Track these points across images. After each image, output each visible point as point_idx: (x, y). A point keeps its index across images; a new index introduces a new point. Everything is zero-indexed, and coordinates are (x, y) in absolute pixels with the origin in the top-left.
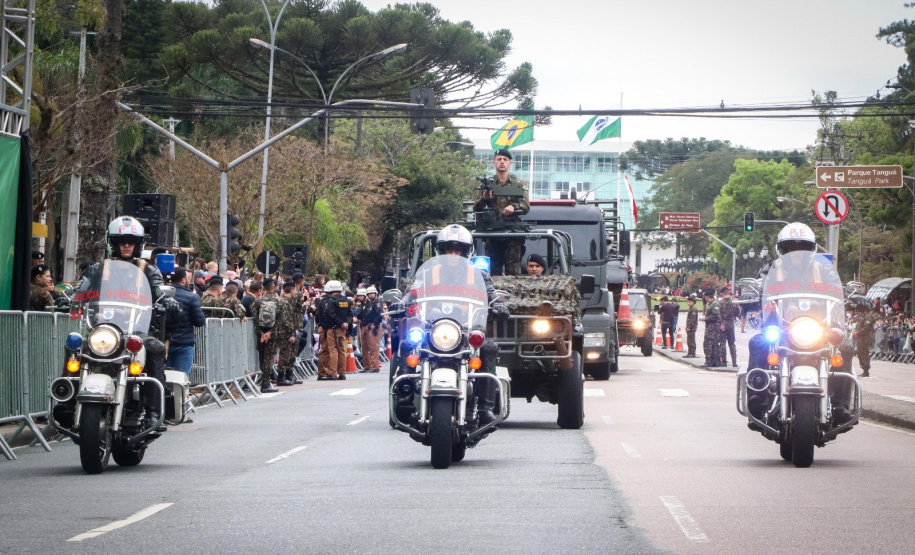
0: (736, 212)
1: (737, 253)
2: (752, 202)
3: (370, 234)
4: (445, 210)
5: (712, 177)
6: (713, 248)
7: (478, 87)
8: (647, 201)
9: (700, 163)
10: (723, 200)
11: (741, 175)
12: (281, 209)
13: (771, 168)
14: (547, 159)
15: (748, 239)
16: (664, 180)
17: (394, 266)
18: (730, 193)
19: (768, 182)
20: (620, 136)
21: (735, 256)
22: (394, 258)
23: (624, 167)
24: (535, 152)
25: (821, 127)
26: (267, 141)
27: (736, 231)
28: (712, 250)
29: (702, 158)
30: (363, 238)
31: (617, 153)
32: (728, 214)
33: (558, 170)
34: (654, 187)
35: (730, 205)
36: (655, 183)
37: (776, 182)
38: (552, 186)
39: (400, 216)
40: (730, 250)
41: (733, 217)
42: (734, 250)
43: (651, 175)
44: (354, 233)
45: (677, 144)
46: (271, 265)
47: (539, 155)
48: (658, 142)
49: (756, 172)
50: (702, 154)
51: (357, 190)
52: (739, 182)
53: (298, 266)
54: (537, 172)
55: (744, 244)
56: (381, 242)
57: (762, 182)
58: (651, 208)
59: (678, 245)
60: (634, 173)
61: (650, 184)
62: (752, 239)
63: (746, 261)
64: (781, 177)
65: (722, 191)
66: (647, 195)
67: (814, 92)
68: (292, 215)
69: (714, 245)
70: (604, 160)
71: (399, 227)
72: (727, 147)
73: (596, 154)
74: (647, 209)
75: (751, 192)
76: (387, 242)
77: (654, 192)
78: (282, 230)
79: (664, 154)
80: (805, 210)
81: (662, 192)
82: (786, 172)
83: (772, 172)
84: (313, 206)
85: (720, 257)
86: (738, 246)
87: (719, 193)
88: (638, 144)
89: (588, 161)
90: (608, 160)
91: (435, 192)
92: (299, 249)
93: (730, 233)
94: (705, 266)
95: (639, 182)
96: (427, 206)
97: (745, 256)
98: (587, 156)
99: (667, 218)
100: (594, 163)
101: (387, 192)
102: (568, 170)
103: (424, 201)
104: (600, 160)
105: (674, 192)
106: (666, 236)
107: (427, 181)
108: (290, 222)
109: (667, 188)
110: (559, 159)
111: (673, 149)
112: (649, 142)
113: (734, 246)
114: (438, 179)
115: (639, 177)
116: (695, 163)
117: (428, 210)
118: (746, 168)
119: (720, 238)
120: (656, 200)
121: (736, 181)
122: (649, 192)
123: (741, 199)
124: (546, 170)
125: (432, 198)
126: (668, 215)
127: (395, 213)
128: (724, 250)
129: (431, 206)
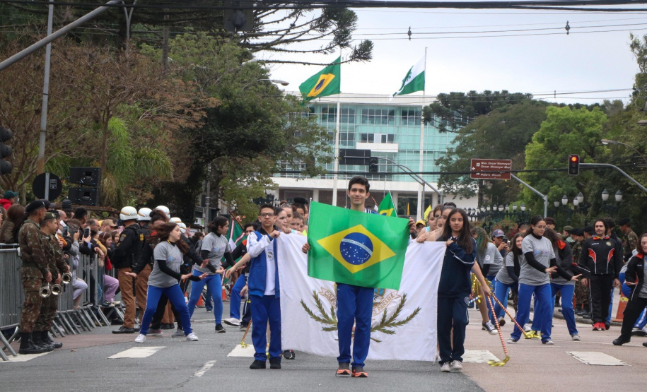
0: (547, 160)
1: (549, 200)
2: (564, 149)
3: (177, 164)
4: (263, 141)
5: (514, 129)
6: (523, 195)
7: (293, 19)
8: (450, 152)
9: (504, 115)
10: (534, 147)
11: (553, 123)
12: (69, 127)
13: (584, 115)
14: (352, 112)
15: (560, 186)
16: (468, 132)
17: (204, 205)
18: (541, 140)
19: (580, 130)
20: (423, 89)
21: (546, 204)
22: (204, 197)
23: (428, 119)
24: (342, 105)
25: (640, 72)
26: (50, 35)
27: (547, 178)
28: (522, 198)
29: (505, 111)
30: (166, 166)
31: (421, 107)
32: (538, 162)
33: (363, 122)
34: (457, 139)
35: (542, 152)
36: (458, 135)
37: (588, 130)
38: (358, 137)
39: (211, 147)
40: (541, 197)
41: (544, 165)
42: (545, 198)
43: (454, 127)
44: (157, 160)
45: (480, 97)
46: (51, 190)
47: (345, 107)
48: (462, 94)
49: (567, 120)
50: (505, 107)
51: (161, 111)
52: (551, 129)
53: (87, 194)
54: (342, 124)
55: (557, 192)
56: (188, 174)
57: (574, 130)
58: (455, 158)
59: (480, 195)
60: (437, 124)
61: (454, 135)
62: (564, 186)
63: (557, 208)
64: (593, 125)
65: (533, 138)
66: (451, 146)
67: (632, 36)
68: (82, 136)
69: (524, 191)
70: (408, 114)
71: (209, 159)
72: (530, 99)
73: (399, 107)
74: (451, 159)
75: (563, 139)
76: (196, 175)
77: (458, 143)
78: (70, 152)
79: (468, 107)
80: (623, 156)
81: (466, 143)
82: (597, 119)
83: (584, 120)
84: (106, 124)
85: (530, 204)
86: (550, 193)
87: (530, 141)
88: (441, 96)
89: (392, 113)
90: (412, 113)
91: (249, 121)
92: (89, 173)
93: (542, 180)
94: (511, 214)
95: (443, 134)
96: (242, 137)
97: (556, 204)
98: (392, 109)
99: (478, 165)
100: (398, 117)
101: (196, 114)
102: (373, 123)
103: (239, 130)
104: (404, 113)
105: (477, 143)
106: (469, 186)
107: (240, 108)
108: (80, 143)
109: (470, 139)
110: (365, 112)
111: (476, 101)
112: (452, 94)
113: (545, 193)
114: (253, 107)
115: (442, 129)
116: (499, 115)
117: (243, 140)
118: (558, 115)
119: (531, 185)
120: (459, 151)
121: (547, 129)
122: (453, 142)
123: (552, 147)
124: (352, 121)
125: (247, 127)
126: (480, 161)
127: (205, 142)
128: (536, 197)
129: (246, 136)
